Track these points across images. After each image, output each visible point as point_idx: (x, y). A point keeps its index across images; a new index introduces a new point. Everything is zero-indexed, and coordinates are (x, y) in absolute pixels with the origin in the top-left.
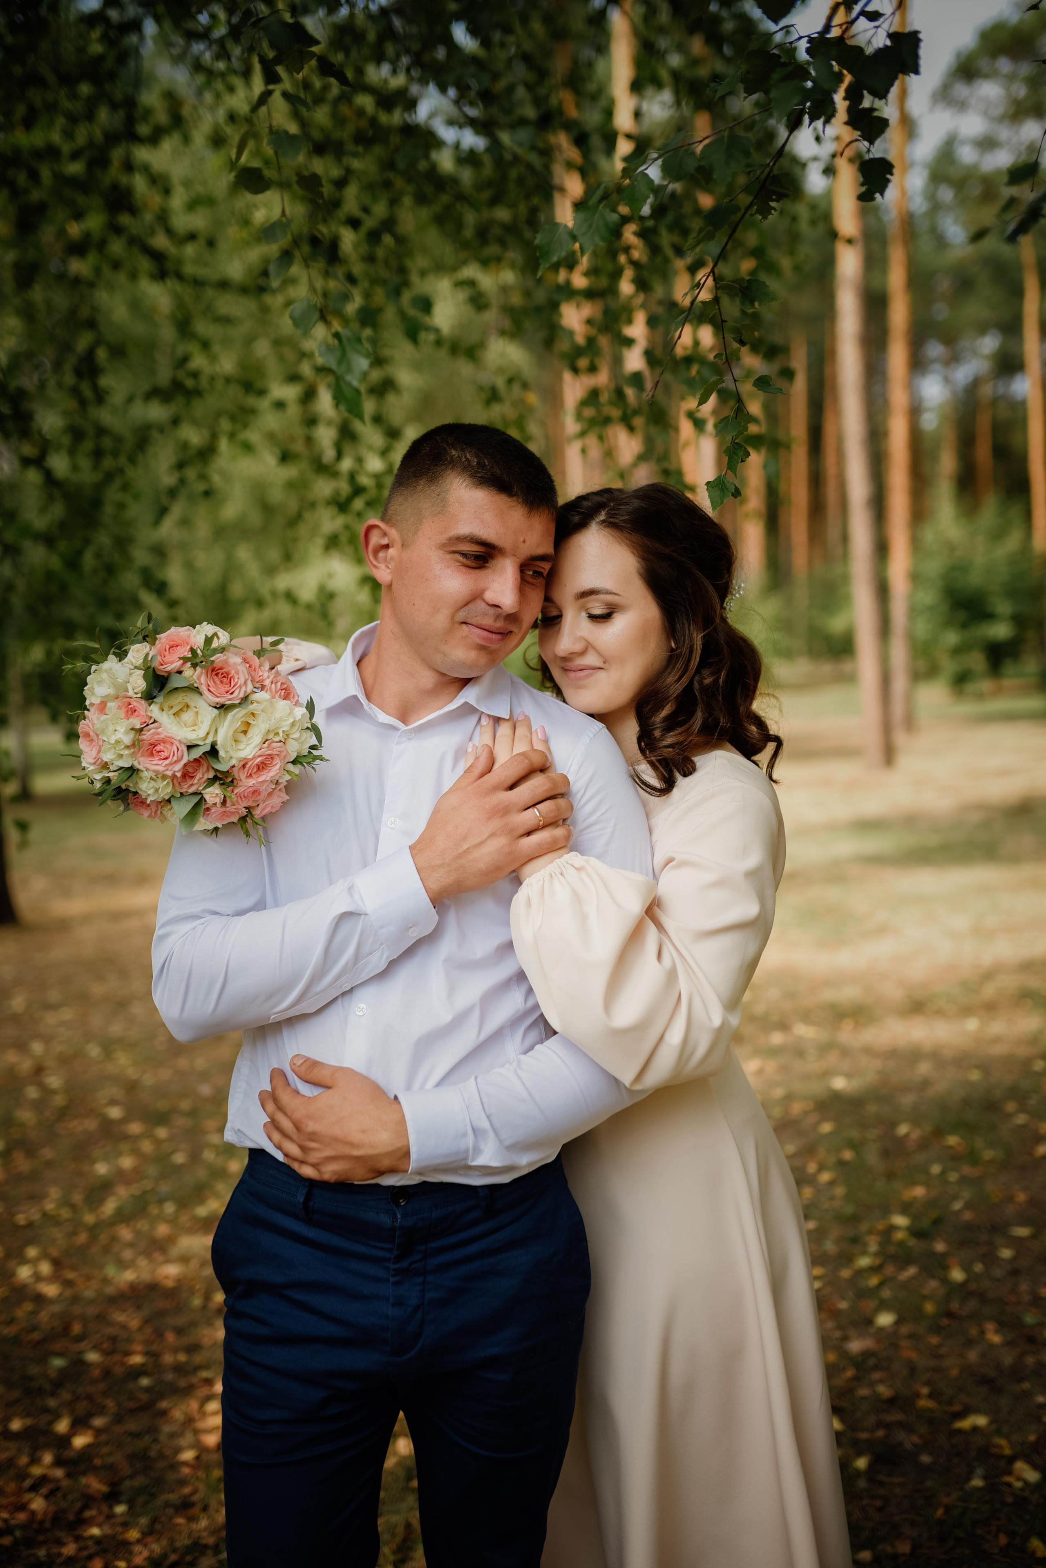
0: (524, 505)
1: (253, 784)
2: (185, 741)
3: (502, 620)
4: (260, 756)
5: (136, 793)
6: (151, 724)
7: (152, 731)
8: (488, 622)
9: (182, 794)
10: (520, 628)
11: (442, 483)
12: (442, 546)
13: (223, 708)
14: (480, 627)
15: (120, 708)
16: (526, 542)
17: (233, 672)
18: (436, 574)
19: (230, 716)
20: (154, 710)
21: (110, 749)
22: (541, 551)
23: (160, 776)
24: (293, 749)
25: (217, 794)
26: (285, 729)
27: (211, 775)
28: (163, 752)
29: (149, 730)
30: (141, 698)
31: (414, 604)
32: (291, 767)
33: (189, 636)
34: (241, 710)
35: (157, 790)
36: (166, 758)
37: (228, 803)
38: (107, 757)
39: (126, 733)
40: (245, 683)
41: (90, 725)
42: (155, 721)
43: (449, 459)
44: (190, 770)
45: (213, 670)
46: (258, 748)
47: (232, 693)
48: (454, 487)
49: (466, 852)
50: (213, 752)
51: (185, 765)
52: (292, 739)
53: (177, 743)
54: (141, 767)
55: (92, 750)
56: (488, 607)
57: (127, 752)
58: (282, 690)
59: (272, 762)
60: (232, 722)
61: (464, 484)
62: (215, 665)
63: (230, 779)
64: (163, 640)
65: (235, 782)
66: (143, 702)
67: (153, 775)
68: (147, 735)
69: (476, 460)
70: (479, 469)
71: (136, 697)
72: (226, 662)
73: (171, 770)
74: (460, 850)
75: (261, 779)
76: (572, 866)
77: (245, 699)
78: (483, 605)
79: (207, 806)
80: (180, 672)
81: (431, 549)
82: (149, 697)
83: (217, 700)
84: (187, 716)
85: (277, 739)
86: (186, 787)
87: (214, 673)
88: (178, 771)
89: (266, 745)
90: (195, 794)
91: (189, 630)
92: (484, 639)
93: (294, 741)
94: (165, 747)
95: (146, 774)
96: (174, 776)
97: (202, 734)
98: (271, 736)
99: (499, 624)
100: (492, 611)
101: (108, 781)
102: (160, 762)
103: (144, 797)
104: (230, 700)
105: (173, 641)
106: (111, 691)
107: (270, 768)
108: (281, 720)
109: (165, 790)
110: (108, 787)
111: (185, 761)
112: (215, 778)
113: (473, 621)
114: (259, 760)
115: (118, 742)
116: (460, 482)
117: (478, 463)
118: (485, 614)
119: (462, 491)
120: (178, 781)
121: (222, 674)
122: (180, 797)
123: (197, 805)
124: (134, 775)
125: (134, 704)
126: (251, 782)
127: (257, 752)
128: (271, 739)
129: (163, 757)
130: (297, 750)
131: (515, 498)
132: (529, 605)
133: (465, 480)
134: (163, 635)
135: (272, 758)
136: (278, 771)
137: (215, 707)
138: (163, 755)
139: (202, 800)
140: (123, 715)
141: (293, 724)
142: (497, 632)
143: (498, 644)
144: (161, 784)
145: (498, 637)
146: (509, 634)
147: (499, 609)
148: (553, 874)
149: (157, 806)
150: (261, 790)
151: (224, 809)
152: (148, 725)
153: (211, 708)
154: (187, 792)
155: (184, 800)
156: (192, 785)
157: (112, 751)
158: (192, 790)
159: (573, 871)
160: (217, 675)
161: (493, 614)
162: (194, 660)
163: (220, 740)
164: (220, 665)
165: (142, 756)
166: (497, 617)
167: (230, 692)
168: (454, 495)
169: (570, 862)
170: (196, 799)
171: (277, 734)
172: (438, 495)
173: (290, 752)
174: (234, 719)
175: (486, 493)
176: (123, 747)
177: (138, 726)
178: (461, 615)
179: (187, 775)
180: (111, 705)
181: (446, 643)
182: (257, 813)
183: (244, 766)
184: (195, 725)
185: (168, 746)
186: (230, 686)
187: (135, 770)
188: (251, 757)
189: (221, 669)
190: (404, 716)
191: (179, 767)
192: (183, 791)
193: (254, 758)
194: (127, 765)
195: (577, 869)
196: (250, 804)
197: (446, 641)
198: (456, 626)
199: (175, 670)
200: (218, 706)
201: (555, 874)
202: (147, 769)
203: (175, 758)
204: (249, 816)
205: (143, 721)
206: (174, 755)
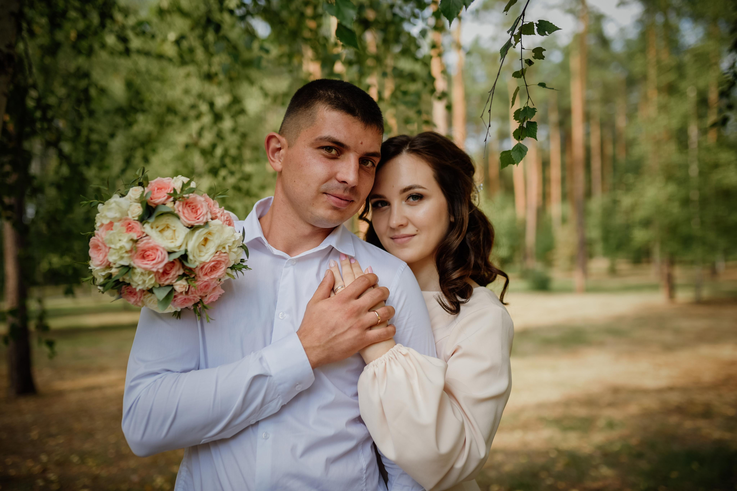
0: (362, 122)
1: (208, 280)
2: (167, 248)
3: (348, 191)
4: (213, 261)
5: (129, 284)
6: (144, 237)
7: (145, 241)
8: (340, 192)
9: (160, 286)
10: (359, 199)
11: (313, 108)
12: (312, 145)
13: (193, 228)
14: (335, 195)
15: (122, 226)
16: (363, 144)
17: (199, 206)
18: (307, 162)
19: (197, 233)
20: (147, 228)
21: (115, 253)
22: (372, 150)
23: (147, 272)
24: (233, 259)
25: (184, 286)
26: (230, 245)
27: (181, 272)
28: (152, 255)
29: (142, 241)
30: (137, 220)
31: (295, 181)
32: (229, 271)
33: (170, 183)
34: (204, 230)
35: (144, 282)
36: (153, 260)
37: (190, 293)
38: (112, 259)
39: (128, 242)
40: (207, 213)
41: (100, 239)
42: (147, 235)
43: (318, 95)
44: (168, 269)
45: (186, 204)
46: (212, 256)
47: (198, 219)
48: (320, 110)
49: (335, 338)
50: (184, 257)
51: (166, 265)
52: (232, 252)
53: (161, 249)
54: (135, 265)
55: (99, 256)
56: (339, 184)
57: (126, 255)
58: (227, 221)
59: (220, 266)
60: (198, 237)
61: (326, 108)
62: (188, 200)
63: (193, 276)
64: (153, 184)
65: (196, 278)
66: (139, 223)
67: (143, 271)
68: (141, 245)
69: (334, 95)
70: (336, 100)
71: (134, 220)
72: (195, 199)
73: (156, 268)
74: (330, 337)
75: (212, 277)
76: (400, 352)
77: (206, 223)
78: (336, 182)
79: (176, 294)
80: (164, 204)
81: (305, 147)
82: (142, 220)
83: (190, 222)
84: (168, 233)
85: (224, 251)
86: (164, 280)
87: (188, 205)
88: (161, 268)
89: (218, 254)
90: (168, 285)
91: (169, 179)
92: (336, 203)
93: (234, 253)
94: (153, 252)
95: (138, 270)
96: (157, 272)
97: (178, 243)
98: (220, 249)
99: (346, 194)
100: (342, 186)
101: (110, 276)
102: (149, 262)
103: (134, 287)
104: (197, 223)
105: (160, 185)
106: (118, 215)
107: (218, 270)
108: (227, 239)
109: (150, 281)
110: (110, 280)
111: (166, 262)
112: (184, 275)
113: (331, 192)
114: (213, 263)
115: (121, 248)
116: (324, 107)
117: (335, 97)
118: (338, 188)
119: (325, 112)
120: (158, 275)
121: (192, 206)
122: (159, 287)
123: (170, 293)
124: (130, 272)
125: (133, 224)
126: (206, 278)
127: (212, 258)
128: (220, 251)
129: (151, 259)
130: (234, 260)
131: (356, 117)
132: (364, 184)
133: (326, 106)
134: (152, 182)
135: (221, 263)
136: (223, 272)
137: (188, 227)
138: (151, 258)
139: (173, 290)
140: (125, 230)
141: (234, 243)
142: (345, 199)
143: (345, 207)
144: (147, 278)
145: (345, 202)
146: (352, 202)
147: (346, 184)
148: (390, 358)
149: (141, 294)
150: (211, 284)
151: (187, 297)
152: (141, 238)
153: (185, 228)
154: (163, 284)
155: (161, 290)
156: (168, 279)
157: (117, 254)
158: (167, 283)
159: (402, 357)
160: (189, 206)
161: (343, 188)
162: (174, 196)
163: (189, 248)
164: (191, 201)
165: (137, 258)
166: (345, 189)
167: (197, 218)
168: (319, 115)
169: (399, 350)
170: (169, 289)
171: (224, 248)
172: (310, 115)
173: (230, 260)
174: (199, 235)
175: (339, 113)
176: (124, 251)
177: (135, 238)
178: (324, 187)
179: (165, 273)
180: (117, 224)
181: (313, 206)
182: (206, 301)
183: (202, 268)
184: (172, 239)
185: (155, 251)
186: (197, 214)
187: (130, 268)
188: (208, 261)
189: (192, 203)
190: (289, 250)
191: (161, 265)
192: (161, 283)
193: (210, 262)
194: (126, 264)
195: (404, 355)
196: (202, 294)
197: (313, 204)
198: (320, 194)
199: (162, 203)
200: (190, 226)
201: (392, 358)
202: (139, 267)
203: (160, 260)
204: (201, 302)
205: (139, 235)
206: (159, 257)
